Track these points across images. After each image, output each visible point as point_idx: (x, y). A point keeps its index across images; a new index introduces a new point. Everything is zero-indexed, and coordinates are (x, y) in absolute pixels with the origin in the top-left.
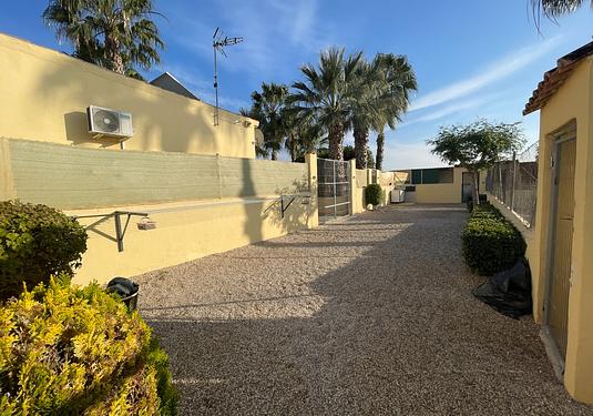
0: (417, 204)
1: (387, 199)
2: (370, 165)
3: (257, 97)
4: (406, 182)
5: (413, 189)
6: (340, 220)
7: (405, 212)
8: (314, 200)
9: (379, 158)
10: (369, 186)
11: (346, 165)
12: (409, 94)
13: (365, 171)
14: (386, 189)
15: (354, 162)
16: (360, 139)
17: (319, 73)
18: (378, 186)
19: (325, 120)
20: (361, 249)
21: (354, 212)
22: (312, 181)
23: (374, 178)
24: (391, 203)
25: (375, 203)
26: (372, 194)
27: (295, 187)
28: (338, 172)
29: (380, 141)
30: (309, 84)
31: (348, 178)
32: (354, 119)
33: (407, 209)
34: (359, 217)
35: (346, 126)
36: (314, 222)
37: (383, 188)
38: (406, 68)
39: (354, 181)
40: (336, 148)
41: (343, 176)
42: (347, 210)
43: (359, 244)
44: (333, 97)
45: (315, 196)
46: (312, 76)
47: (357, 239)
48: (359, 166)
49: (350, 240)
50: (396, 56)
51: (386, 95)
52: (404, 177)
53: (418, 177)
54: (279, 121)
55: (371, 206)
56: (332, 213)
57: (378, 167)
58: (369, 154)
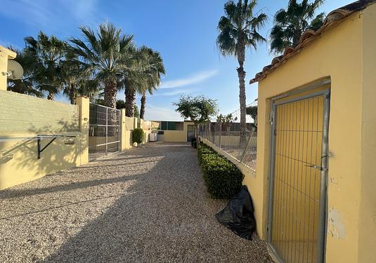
0: (165, 143)
1: (147, 139)
2: (136, 115)
3: (32, 42)
4: (159, 129)
5: (162, 133)
6: (110, 156)
7: (159, 148)
8: (85, 139)
9: (142, 112)
10: (135, 129)
11: (117, 113)
12: (161, 76)
13: (132, 118)
14: (147, 132)
15: (124, 111)
16: (130, 97)
17: (98, 39)
18: (142, 130)
19: (102, 76)
20: (127, 184)
21: (123, 148)
22: (83, 122)
23: (139, 124)
24: (149, 141)
25: (139, 142)
26: (137, 135)
27: (61, 126)
28: (110, 117)
29: (143, 100)
30: (88, 44)
31: (119, 122)
32: (126, 81)
33: (159, 146)
34: (127, 153)
35: (119, 86)
36: (83, 159)
37: (145, 131)
38: (160, 60)
39: (123, 125)
40: (111, 100)
41: (115, 121)
42: (116, 148)
43: (125, 179)
44: (109, 61)
45: (86, 136)
46: (92, 39)
47: (124, 174)
48: (128, 115)
49: (117, 175)
50: (154, 51)
51: (147, 72)
52: (157, 125)
53: (165, 126)
54: (58, 70)
55: (136, 144)
56: (103, 150)
57: (141, 117)
58: (136, 108)
